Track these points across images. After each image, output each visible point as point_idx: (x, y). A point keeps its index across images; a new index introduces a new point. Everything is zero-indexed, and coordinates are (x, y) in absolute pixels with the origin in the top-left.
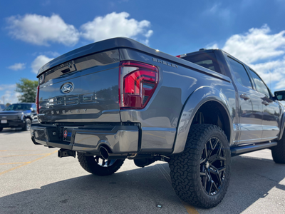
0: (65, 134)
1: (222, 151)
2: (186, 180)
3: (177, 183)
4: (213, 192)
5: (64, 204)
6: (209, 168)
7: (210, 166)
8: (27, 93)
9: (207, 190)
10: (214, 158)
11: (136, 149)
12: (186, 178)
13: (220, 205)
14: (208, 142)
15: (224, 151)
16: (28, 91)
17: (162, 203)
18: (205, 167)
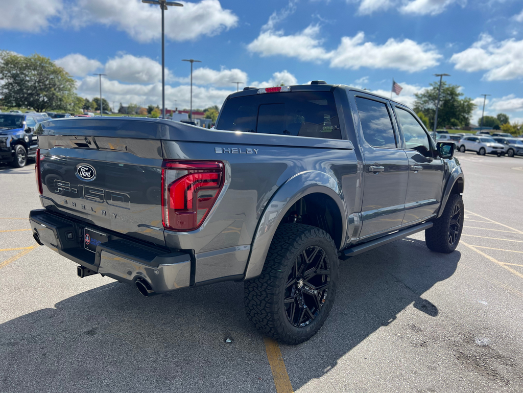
0: (87, 240)
1: (325, 262)
2: (263, 312)
3: (252, 314)
4: (304, 322)
5: (91, 338)
6: (303, 287)
7: (304, 284)
8: (11, 81)
9: (296, 321)
10: (310, 273)
11: (188, 284)
12: (264, 309)
13: (314, 338)
14: (302, 256)
15: (328, 261)
16: (14, 76)
17: (234, 334)
18: (297, 287)
